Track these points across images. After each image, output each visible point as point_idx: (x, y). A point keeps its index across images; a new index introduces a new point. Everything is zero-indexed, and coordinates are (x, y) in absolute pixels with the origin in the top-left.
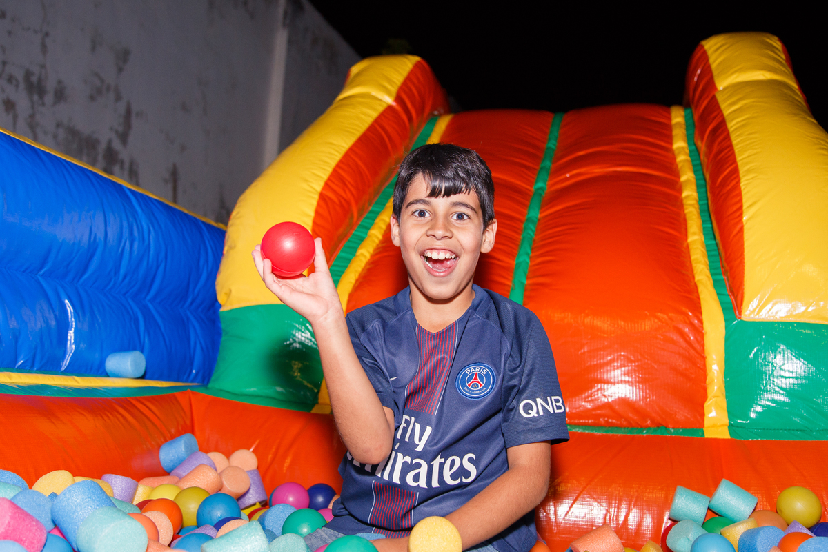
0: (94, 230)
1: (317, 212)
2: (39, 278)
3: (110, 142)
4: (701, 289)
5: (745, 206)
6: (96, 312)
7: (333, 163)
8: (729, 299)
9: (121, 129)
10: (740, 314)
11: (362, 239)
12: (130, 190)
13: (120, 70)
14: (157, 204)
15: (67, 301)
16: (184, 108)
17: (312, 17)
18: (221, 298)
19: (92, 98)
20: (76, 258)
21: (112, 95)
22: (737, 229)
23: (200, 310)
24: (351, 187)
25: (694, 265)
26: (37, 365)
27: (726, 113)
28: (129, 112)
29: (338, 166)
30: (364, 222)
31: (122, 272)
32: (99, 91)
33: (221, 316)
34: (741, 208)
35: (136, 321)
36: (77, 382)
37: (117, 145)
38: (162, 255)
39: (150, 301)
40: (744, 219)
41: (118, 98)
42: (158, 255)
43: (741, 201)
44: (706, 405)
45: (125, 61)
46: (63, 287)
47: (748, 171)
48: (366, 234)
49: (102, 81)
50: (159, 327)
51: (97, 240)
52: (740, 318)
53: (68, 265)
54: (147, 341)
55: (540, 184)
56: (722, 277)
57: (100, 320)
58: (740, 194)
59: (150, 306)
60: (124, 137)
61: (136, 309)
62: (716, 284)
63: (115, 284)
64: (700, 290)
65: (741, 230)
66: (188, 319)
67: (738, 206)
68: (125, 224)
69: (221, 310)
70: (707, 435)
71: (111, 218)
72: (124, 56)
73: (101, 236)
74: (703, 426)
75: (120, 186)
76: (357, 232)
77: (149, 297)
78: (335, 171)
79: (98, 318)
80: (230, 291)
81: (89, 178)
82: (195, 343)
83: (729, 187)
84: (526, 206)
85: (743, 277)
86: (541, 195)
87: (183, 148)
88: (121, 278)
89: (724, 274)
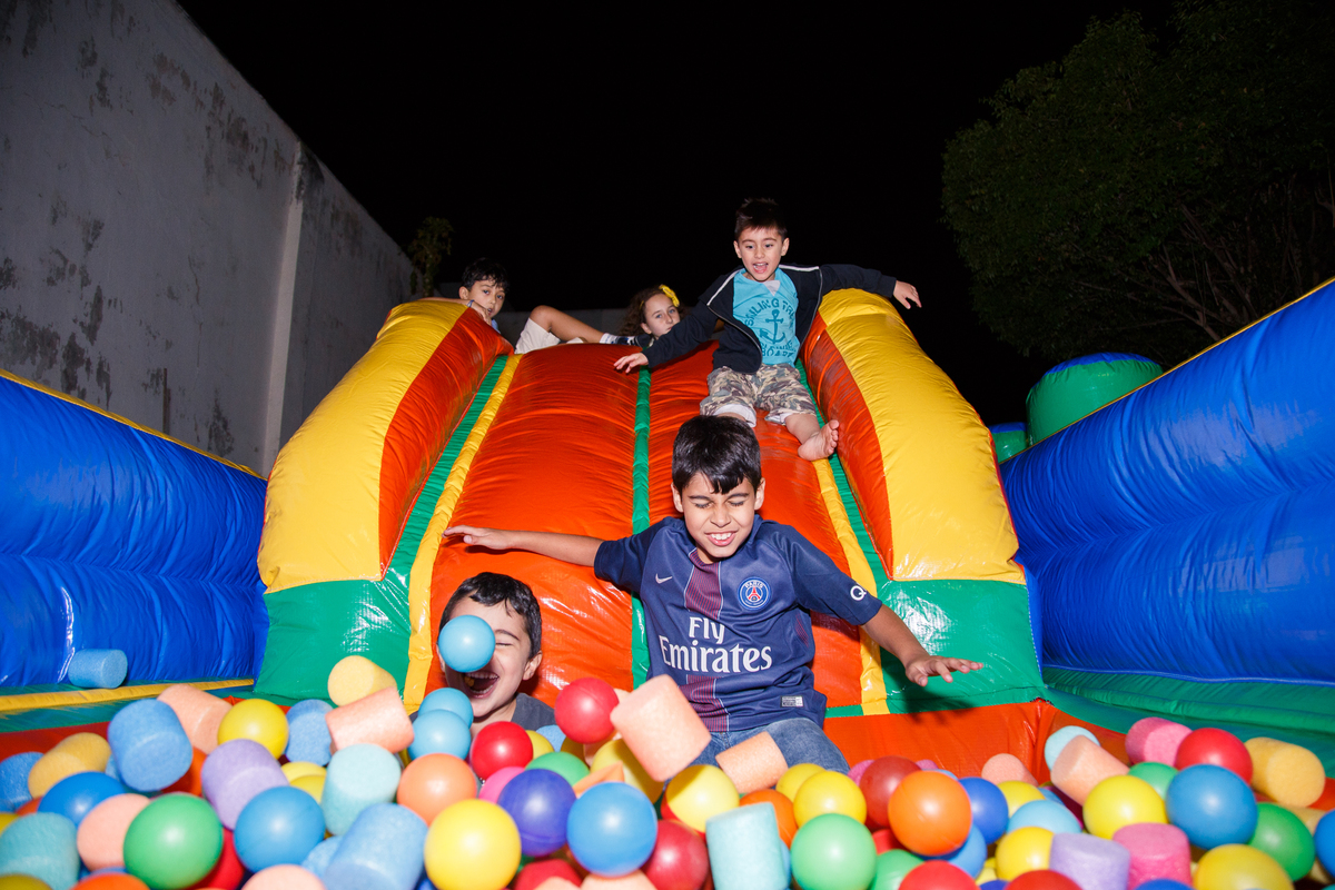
0: (98, 490)
1: (384, 461)
2: (24, 558)
3: (73, 336)
4: (846, 547)
5: (884, 453)
6: (100, 597)
7: (397, 403)
8: (877, 558)
9: (88, 321)
10: (891, 574)
11: (439, 493)
12: (138, 431)
13: (89, 247)
14: (173, 449)
15: (64, 590)
16: (171, 294)
17: (333, 187)
18: (266, 578)
19: (51, 282)
20: (75, 529)
21: (77, 278)
22: (879, 479)
23: (225, 580)
24: (421, 429)
25: (833, 520)
26: (25, 681)
27: (842, 350)
28: (99, 299)
29: (401, 404)
30: (438, 470)
31: (132, 541)
32: (60, 273)
33: (265, 599)
34: (880, 457)
35: (151, 603)
36: (85, 698)
37: (82, 341)
38: (182, 516)
39: (164, 575)
40: (885, 470)
41: (85, 282)
42: (177, 515)
43: (878, 449)
44: (862, 678)
45: (96, 236)
46: (55, 568)
47: (881, 416)
48: (443, 485)
49: (66, 261)
50: (180, 610)
51: (102, 503)
52: (892, 579)
53: (64, 538)
54: (165, 634)
55: (641, 426)
56: (866, 533)
57: (106, 608)
58: (876, 442)
59: (164, 580)
60: (92, 332)
61: (150, 589)
62: (861, 540)
63: (121, 558)
64: (845, 549)
65: (883, 480)
66: (212, 594)
67: (876, 454)
68: (137, 480)
69: (266, 592)
70: (867, 712)
71: (119, 474)
72: (96, 229)
73: (106, 499)
74: (861, 702)
75: (127, 427)
76: (432, 483)
77: (162, 571)
78: (399, 409)
79: (104, 605)
80: (279, 569)
81: (89, 420)
82: (223, 625)
83: (863, 434)
84: (631, 450)
85: (891, 533)
86: (646, 438)
87: (169, 344)
88: (130, 549)
89: (867, 530)
